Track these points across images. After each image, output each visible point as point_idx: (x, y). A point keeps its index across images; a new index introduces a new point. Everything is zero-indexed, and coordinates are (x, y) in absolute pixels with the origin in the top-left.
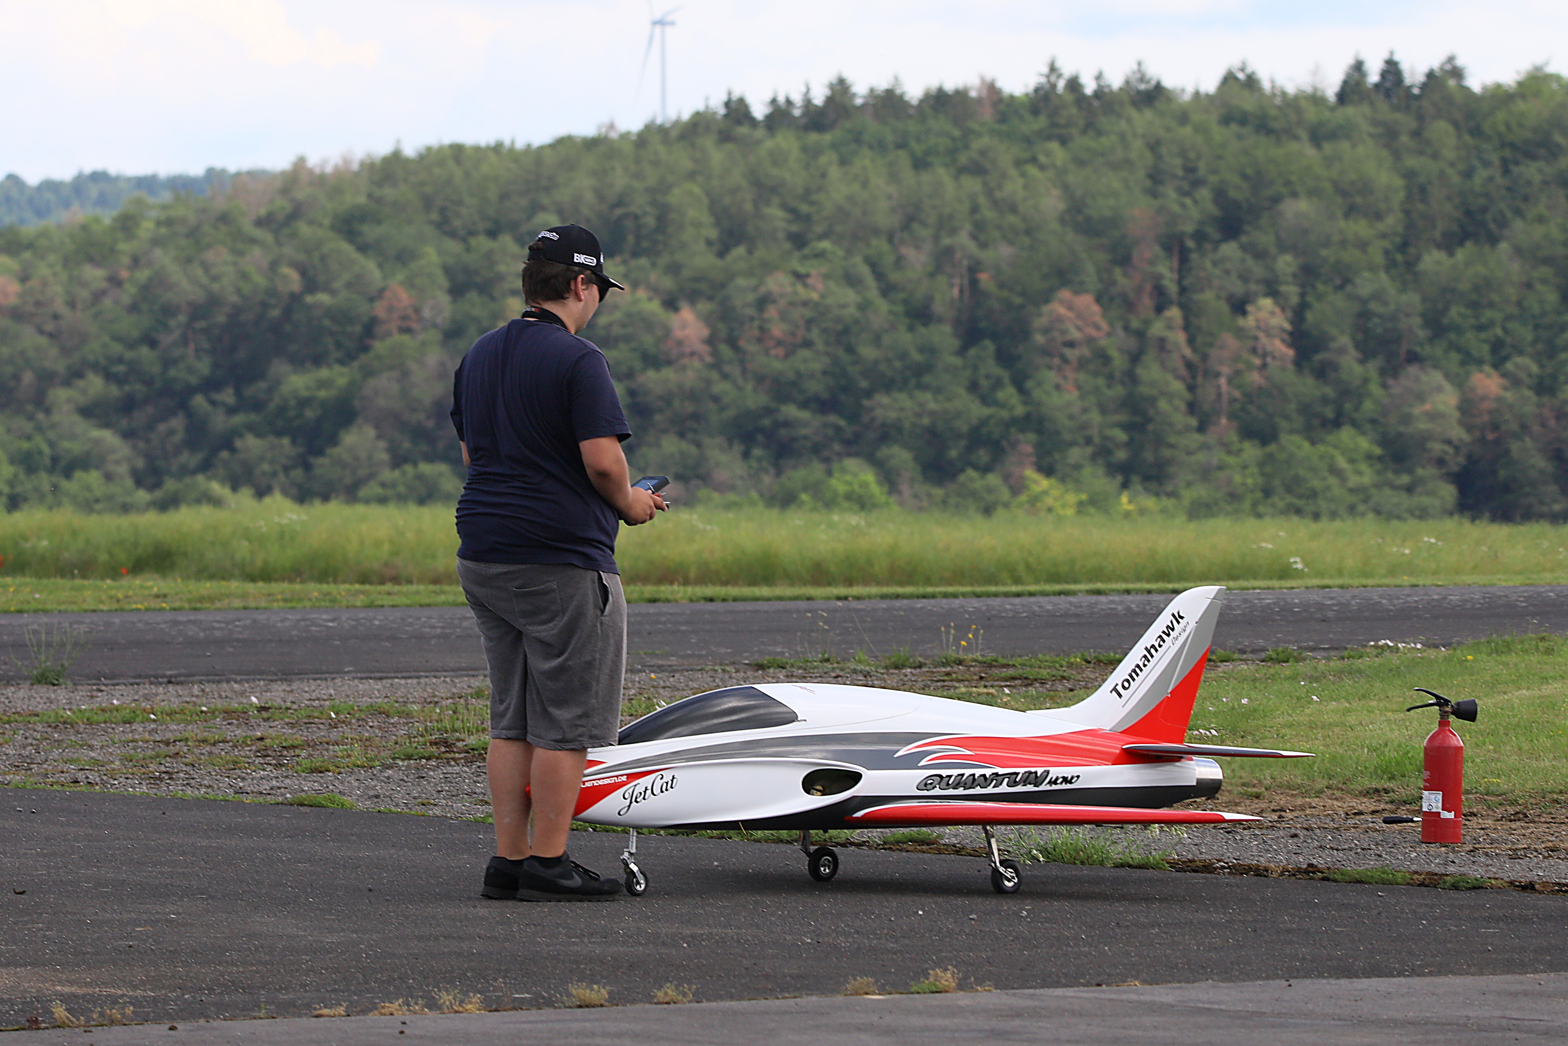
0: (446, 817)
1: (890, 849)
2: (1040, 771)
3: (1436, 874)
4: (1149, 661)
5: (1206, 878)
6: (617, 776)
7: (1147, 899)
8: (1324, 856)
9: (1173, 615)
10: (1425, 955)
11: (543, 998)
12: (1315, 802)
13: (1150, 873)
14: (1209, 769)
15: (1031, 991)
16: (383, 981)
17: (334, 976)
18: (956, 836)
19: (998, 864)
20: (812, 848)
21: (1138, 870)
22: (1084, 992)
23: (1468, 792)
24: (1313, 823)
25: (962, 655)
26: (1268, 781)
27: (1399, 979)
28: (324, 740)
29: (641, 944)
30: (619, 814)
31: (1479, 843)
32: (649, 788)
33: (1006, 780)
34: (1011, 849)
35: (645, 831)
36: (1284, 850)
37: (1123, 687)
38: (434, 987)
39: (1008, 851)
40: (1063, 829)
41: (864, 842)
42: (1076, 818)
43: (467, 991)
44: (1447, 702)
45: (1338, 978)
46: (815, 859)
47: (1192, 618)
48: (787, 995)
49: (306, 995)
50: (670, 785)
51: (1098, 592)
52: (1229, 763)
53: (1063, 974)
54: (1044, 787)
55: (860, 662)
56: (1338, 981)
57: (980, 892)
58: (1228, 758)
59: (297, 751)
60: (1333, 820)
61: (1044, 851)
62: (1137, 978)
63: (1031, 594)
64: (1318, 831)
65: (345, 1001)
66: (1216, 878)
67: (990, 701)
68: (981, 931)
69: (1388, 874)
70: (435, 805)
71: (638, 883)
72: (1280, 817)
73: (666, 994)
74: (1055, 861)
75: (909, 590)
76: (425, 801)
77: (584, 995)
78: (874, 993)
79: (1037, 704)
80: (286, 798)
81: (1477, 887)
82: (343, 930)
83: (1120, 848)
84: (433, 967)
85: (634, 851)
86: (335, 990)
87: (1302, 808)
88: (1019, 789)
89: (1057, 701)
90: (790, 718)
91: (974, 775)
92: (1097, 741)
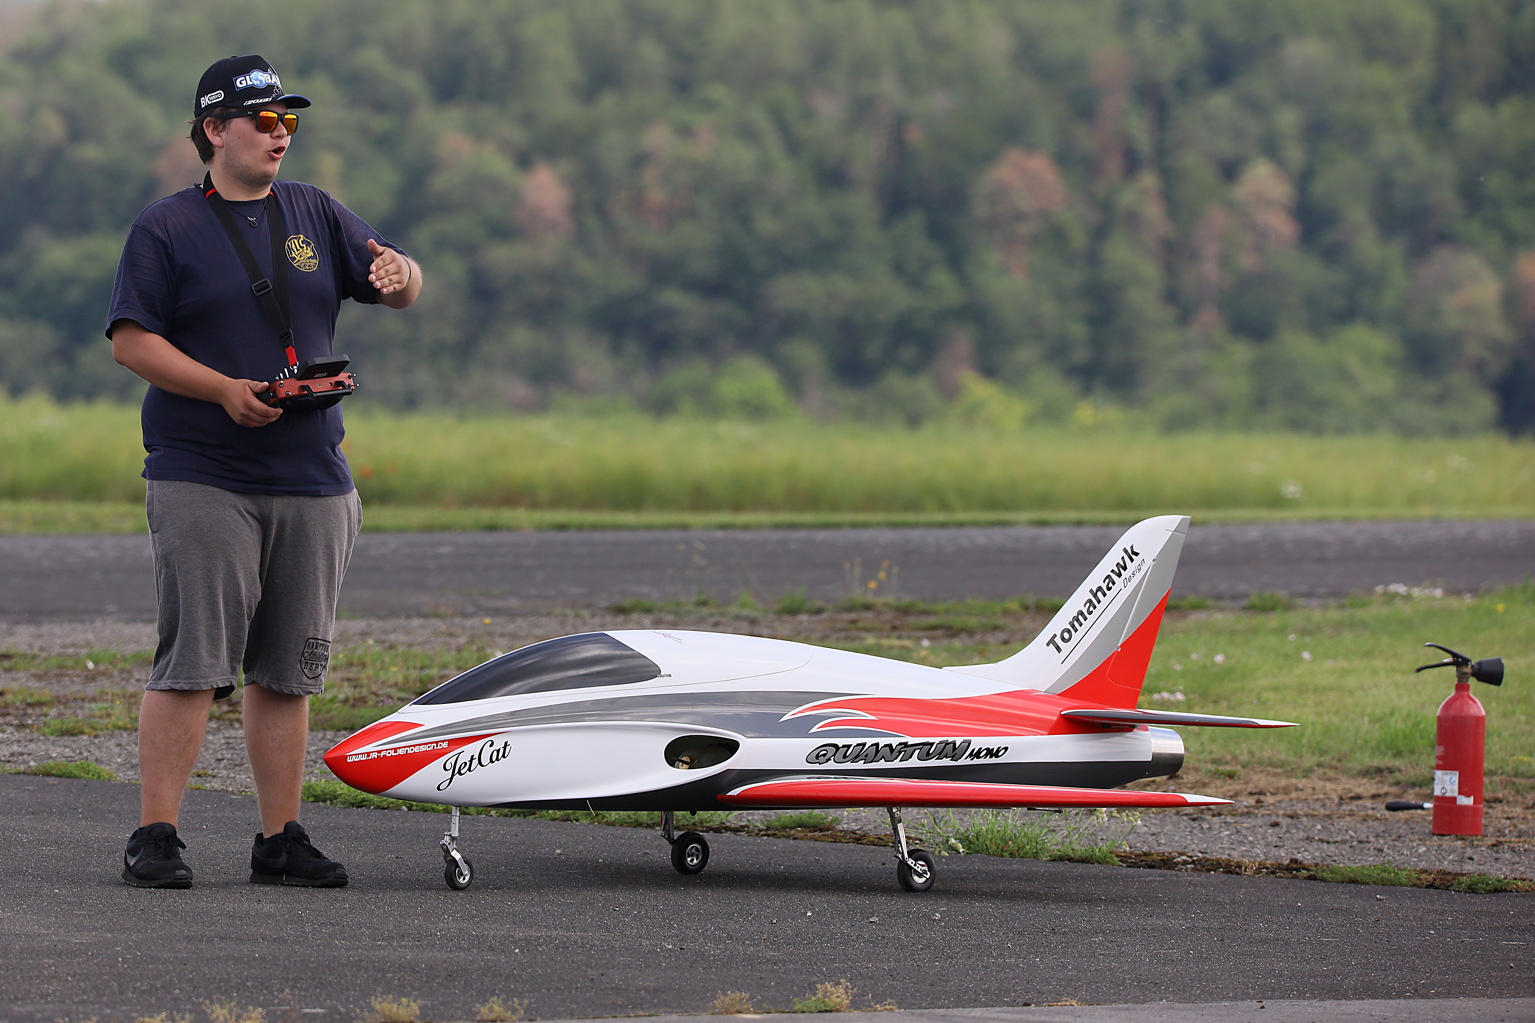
0: (227, 791)
1: (774, 835)
2: (959, 740)
3: (1449, 873)
4: (1095, 607)
5: (1164, 876)
6: (437, 742)
7: (1090, 900)
8: (1311, 850)
9: (1126, 551)
10: (1432, 972)
11: (340, 1013)
12: (1302, 783)
13: (1094, 869)
14: (1167, 742)
15: (942, 1011)
16: (144, 991)
17: (82, 984)
18: (856, 820)
19: (906, 856)
20: (677, 834)
21: (1081, 865)
22: (1007, 1012)
23: (1492, 773)
24: (1299, 808)
25: (870, 599)
26: (1244, 757)
27: (1398, 1001)
28: (79, 695)
29: (462, 949)
30: (438, 788)
31: (1505, 836)
32: (476, 756)
33: (917, 751)
34: (923, 838)
35: (472, 810)
36: (1262, 842)
37: (1063, 639)
38: (205, 999)
39: (921, 840)
40: (989, 813)
41: (743, 827)
42: (1004, 798)
43: (247, 1004)
44: (1466, 661)
45: (1322, 1000)
46: (680, 847)
47: (1149, 554)
48: (641, 1013)
49: (48, 1007)
50: (502, 754)
51: (1043, 524)
52: (1198, 735)
53: (983, 990)
54: (964, 761)
55: (744, 605)
56: (1322, 1003)
57: (884, 890)
58: (1197, 728)
59: (45, 709)
60: (1324, 805)
61: (965, 840)
62: (1073, 997)
63: (961, 525)
64: (1305, 819)
65: (95, 1015)
66: (1176, 875)
67: (904, 655)
68: (883, 937)
69: (1390, 873)
70: (214, 777)
71: (461, 874)
72: (1258, 801)
73: (491, 1010)
74: (978, 852)
75: (808, 517)
76: (201, 772)
77: (390, 1010)
78: (748, 1012)
79: (961, 659)
80: (29, 767)
81: (1499, 890)
82: (94, 928)
83: (1058, 837)
84: (205, 974)
85: (455, 834)
86: (84, 1002)
87: (1286, 790)
88: (933, 763)
89: (986, 656)
90: (649, 671)
91: (877, 745)
92: (1030, 704)
